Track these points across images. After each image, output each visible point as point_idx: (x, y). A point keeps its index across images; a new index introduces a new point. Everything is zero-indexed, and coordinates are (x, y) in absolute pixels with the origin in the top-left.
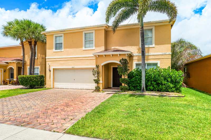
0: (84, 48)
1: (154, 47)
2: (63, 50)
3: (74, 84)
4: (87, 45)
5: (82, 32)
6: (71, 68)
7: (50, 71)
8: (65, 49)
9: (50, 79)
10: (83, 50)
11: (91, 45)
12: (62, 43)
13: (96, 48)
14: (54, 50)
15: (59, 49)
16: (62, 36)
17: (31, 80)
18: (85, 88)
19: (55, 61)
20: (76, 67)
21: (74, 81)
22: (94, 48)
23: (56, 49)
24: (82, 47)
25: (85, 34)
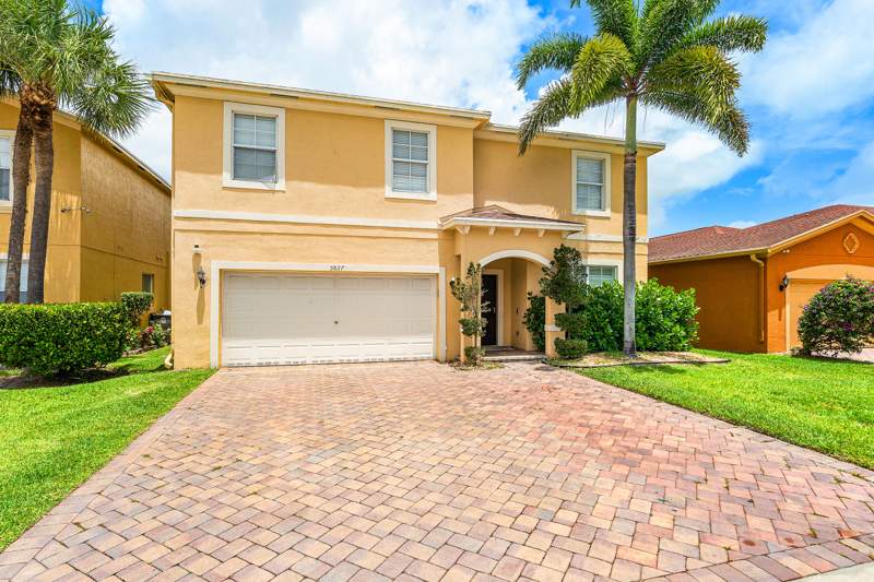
0: (388, 192)
1: (608, 218)
2: (281, 185)
3: (336, 342)
4: (402, 181)
5: (383, 120)
6: (328, 269)
7: (203, 282)
8: (295, 184)
9: (200, 321)
10: (387, 199)
11: (417, 182)
12: (274, 152)
13: (441, 196)
14: (227, 178)
15: (255, 178)
16: (273, 119)
17: (89, 330)
19: (232, 232)
20: (349, 267)
21: (336, 328)
22: (433, 195)
23: (236, 176)
24: (381, 184)
25: (395, 132)
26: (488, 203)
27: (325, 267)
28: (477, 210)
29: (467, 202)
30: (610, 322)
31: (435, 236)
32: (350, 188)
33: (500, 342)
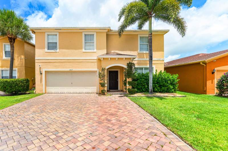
0: (84, 50)
2: (58, 50)
3: (72, 88)
4: (87, 48)
5: (82, 32)
7: (41, 74)
8: (61, 50)
9: (41, 83)
10: (83, 52)
11: (91, 47)
12: (56, 43)
13: (97, 50)
14: (46, 50)
15: (53, 49)
16: (56, 35)
17: (17, 84)
18: (84, 92)
19: (47, 62)
20: (74, 70)
21: (72, 85)
22: (95, 50)
23: (48, 49)
24: (82, 49)
25: (85, 35)
26: (112, 51)
27: (68, 70)
28: (107, 54)
29: (105, 51)
30: (147, 84)
31: (96, 61)
32: (74, 50)
33: (119, 89)
